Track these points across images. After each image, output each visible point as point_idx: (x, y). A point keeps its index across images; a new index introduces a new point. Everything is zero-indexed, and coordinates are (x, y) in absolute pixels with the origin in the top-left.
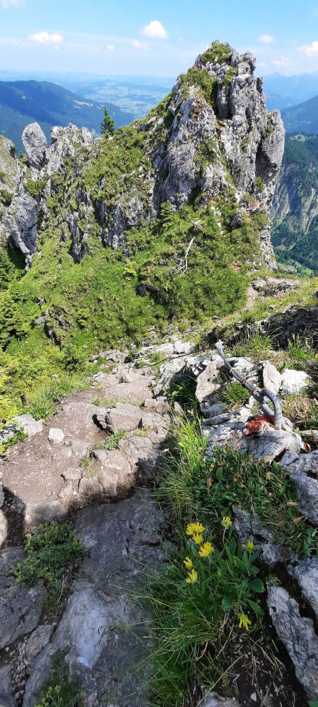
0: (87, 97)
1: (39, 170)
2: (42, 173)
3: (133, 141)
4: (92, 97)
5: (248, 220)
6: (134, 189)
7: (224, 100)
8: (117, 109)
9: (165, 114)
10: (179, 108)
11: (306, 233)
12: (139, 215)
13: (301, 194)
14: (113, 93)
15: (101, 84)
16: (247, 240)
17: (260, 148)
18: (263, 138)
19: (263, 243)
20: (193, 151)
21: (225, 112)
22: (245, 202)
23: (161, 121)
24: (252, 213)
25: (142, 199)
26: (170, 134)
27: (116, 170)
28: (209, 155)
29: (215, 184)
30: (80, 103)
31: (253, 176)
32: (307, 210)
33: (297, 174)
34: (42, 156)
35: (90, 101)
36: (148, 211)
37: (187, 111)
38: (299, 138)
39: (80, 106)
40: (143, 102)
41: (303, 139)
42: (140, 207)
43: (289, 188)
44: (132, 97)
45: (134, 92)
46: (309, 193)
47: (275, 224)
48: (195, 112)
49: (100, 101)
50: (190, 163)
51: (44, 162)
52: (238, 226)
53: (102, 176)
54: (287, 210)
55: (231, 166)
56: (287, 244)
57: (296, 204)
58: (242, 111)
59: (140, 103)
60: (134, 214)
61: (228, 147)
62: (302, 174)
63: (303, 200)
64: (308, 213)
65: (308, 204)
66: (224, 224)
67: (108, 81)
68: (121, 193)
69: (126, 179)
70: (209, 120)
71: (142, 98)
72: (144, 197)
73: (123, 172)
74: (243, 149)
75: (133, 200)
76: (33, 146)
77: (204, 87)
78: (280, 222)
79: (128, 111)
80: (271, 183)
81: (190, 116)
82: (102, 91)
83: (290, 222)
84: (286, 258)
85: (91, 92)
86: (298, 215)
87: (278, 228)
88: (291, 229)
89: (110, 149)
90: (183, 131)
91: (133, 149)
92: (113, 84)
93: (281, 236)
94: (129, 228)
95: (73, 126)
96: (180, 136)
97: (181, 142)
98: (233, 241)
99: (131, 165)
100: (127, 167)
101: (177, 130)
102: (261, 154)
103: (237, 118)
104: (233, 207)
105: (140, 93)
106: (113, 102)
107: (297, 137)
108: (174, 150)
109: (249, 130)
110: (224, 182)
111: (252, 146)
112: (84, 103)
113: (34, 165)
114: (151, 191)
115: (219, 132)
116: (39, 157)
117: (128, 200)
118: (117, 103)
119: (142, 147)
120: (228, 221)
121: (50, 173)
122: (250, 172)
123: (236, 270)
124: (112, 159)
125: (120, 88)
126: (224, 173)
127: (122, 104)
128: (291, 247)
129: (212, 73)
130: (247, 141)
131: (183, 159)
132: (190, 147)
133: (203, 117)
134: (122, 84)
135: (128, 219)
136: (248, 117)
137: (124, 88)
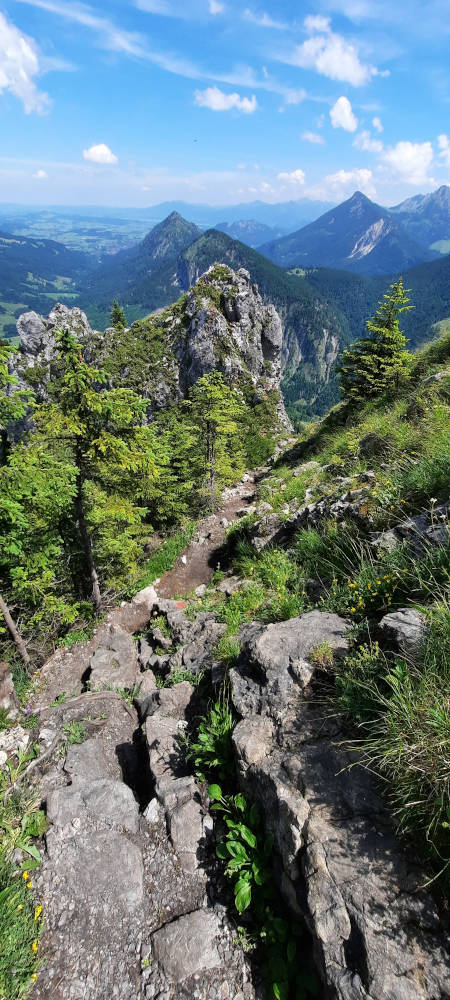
0: (16, 233)
1: (36, 356)
2: (39, 359)
3: (152, 336)
4: (24, 233)
5: (266, 398)
6: (160, 376)
7: (231, 309)
8: (60, 246)
9: (182, 316)
10: (195, 314)
11: (327, 382)
12: (167, 398)
13: (312, 336)
14: (52, 227)
15: (34, 216)
16: (267, 413)
17: (263, 335)
18: (263, 327)
19: (280, 414)
20: (212, 347)
21: (233, 317)
22: (260, 384)
23: (178, 321)
24: (268, 392)
25: (169, 384)
26: (189, 332)
27: (138, 360)
28: (226, 350)
29: (233, 371)
30: (7, 241)
31: (262, 360)
32: (322, 354)
33: (302, 314)
34: (39, 342)
35: (21, 238)
36: (175, 393)
37: (203, 318)
38: (297, 272)
39: (8, 244)
40: (95, 238)
41: (302, 273)
42: (168, 390)
43: (297, 331)
44: (80, 232)
45: (81, 225)
46: (321, 336)
47: (288, 375)
48: (209, 319)
49: (35, 238)
50: (210, 356)
51: (41, 348)
52: (259, 402)
53: (123, 366)
54: (300, 357)
55: (243, 355)
56: (307, 398)
57: (308, 349)
58: (246, 316)
59: (91, 238)
60: (162, 397)
61: (240, 342)
62: (309, 314)
63: (316, 343)
64: (325, 359)
65: (322, 348)
66: (247, 401)
67: (44, 212)
68: (147, 380)
69: (151, 368)
70: (222, 324)
71: (92, 232)
72: (171, 382)
73: (147, 362)
74: (251, 341)
75: (161, 386)
76: (29, 333)
77: (213, 299)
78: (293, 371)
79: (76, 248)
80: (276, 359)
81: (206, 321)
82: (37, 226)
83: (305, 371)
84: (309, 414)
85: (21, 227)
86: (313, 361)
87: (293, 379)
88: (308, 379)
89: (127, 340)
90: (201, 333)
91: (154, 343)
92: (52, 216)
93: (298, 388)
94: (158, 409)
95: (62, 306)
96: (200, 336)
97: (201, 340)
98: (257, 414)
99: (155, 356)
100: (151, 358)
101: (196, 330)
102: (264, 339)
103: (243, 321)
104: (252, 388)
105: (89, 226)
106: (53, 239)
107: (294, 271)
108: (195, 346)
109: (253, 326)
110: (241, 369)
111: (257, 337)
112: (13, 241)
113: (31, 352)
114: (177, 377)
115: (231, 332)
116: (36, 343)
117: (155, 386)
118: (60, 239)
119: (162, 341)
120: (250, 399)
121: (48, 358)
122: (260, 358)
123: (263, 436)
124: (133, 350)
125: (62, 221)
126: (239, 362)
127: (67, 240)
128: (313, 400)
129: (218, 287)
130: (252, 334)
131: (205, 352)
132: (209, 343)
133: (216, 322)
134: (64, 217)
135: (157, 402)
136: (251, 318)
137: (67, 221)
